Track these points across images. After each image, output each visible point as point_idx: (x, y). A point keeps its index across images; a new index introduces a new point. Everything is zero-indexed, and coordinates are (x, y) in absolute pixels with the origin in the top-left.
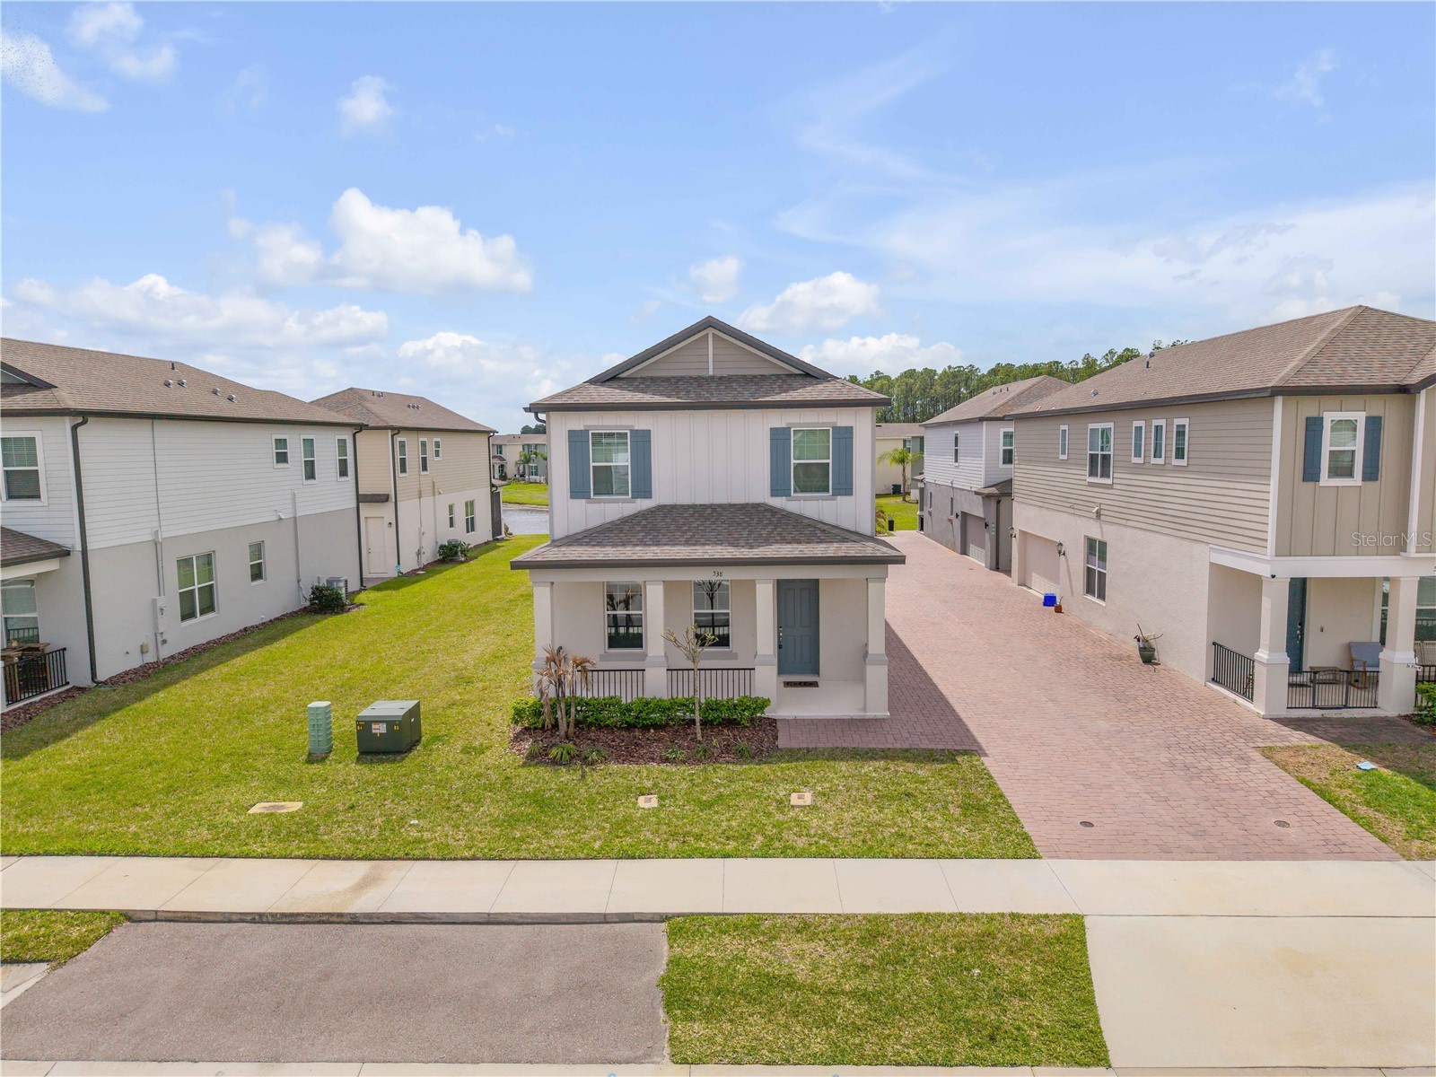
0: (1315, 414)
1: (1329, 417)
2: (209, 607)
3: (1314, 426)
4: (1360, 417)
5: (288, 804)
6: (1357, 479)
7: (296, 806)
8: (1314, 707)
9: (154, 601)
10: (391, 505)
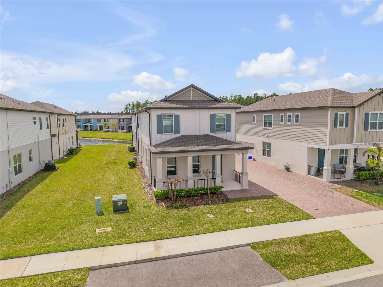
0: (336, 112)
1: (339, 113)
2: (20, 171)
3: (336, 115)
4: (344, 113)
5: (107, 228)
6: (344, 127)
7: (110, 229)
8: (334, 179)
9: (9, 170)
10: (57, 137)
